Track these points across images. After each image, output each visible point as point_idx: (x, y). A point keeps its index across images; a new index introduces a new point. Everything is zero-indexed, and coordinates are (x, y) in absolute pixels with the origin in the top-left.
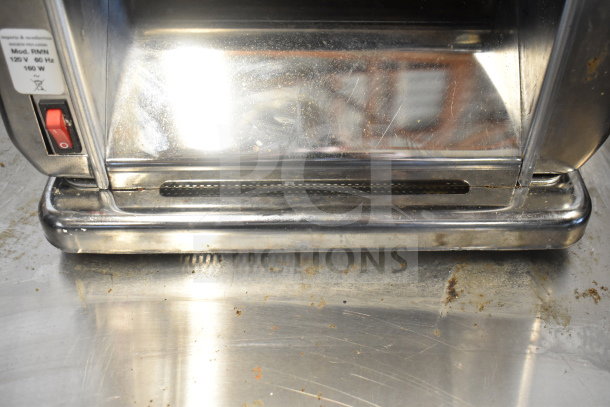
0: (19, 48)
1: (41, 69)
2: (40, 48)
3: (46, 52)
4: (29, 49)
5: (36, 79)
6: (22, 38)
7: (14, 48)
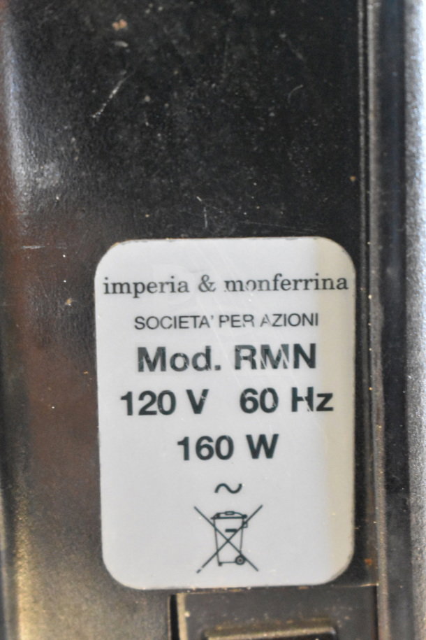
0: (175, 342)
1: (263, 447)
2: (277, 338)
3: (306, 356)
4: (223, 342)
5: (225, 502)
6: (206, 285)
7: (151, 339)
